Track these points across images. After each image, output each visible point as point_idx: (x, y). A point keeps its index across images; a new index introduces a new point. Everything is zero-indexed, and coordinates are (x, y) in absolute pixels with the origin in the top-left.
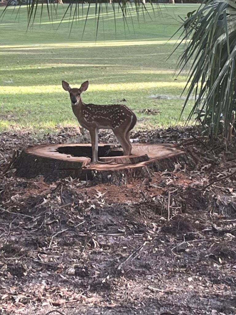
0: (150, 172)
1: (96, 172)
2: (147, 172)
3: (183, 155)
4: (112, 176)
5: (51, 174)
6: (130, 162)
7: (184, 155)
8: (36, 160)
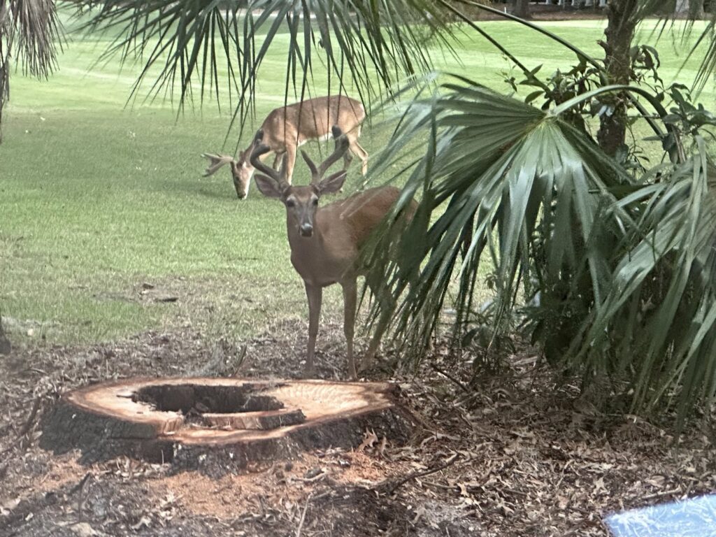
0: (292, 450)
1: (180, 447)
2: (288, 449)
3: (385, 411)
4: (207, 456)
5: (94, 448)
6: (259, 425)
7: (388, 411)
8: (74, 416)
